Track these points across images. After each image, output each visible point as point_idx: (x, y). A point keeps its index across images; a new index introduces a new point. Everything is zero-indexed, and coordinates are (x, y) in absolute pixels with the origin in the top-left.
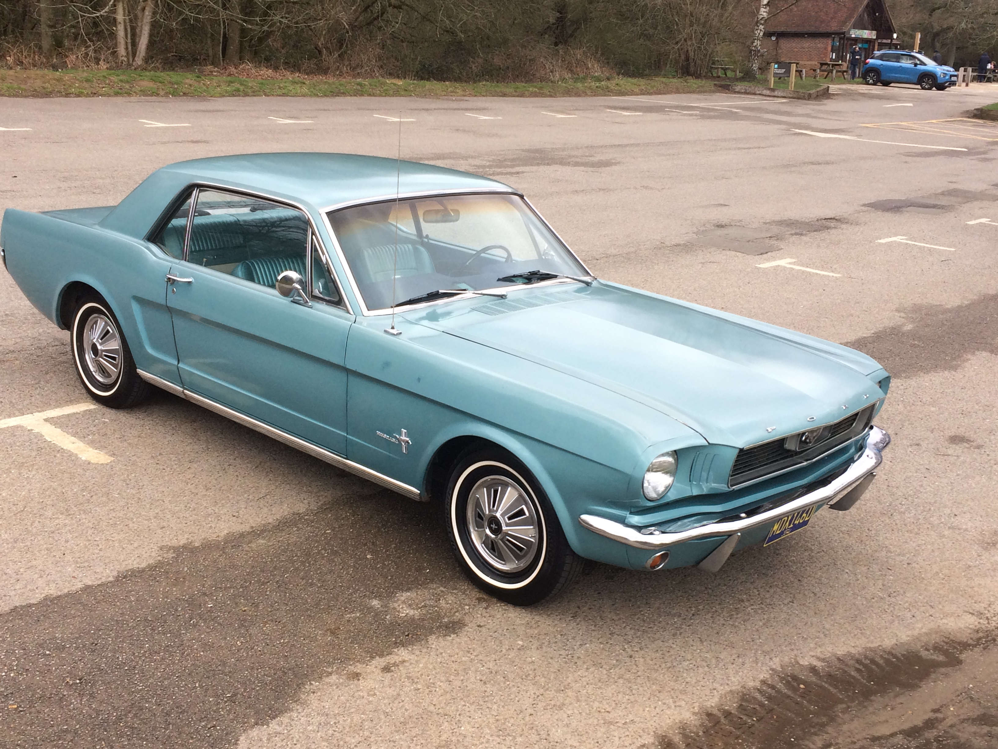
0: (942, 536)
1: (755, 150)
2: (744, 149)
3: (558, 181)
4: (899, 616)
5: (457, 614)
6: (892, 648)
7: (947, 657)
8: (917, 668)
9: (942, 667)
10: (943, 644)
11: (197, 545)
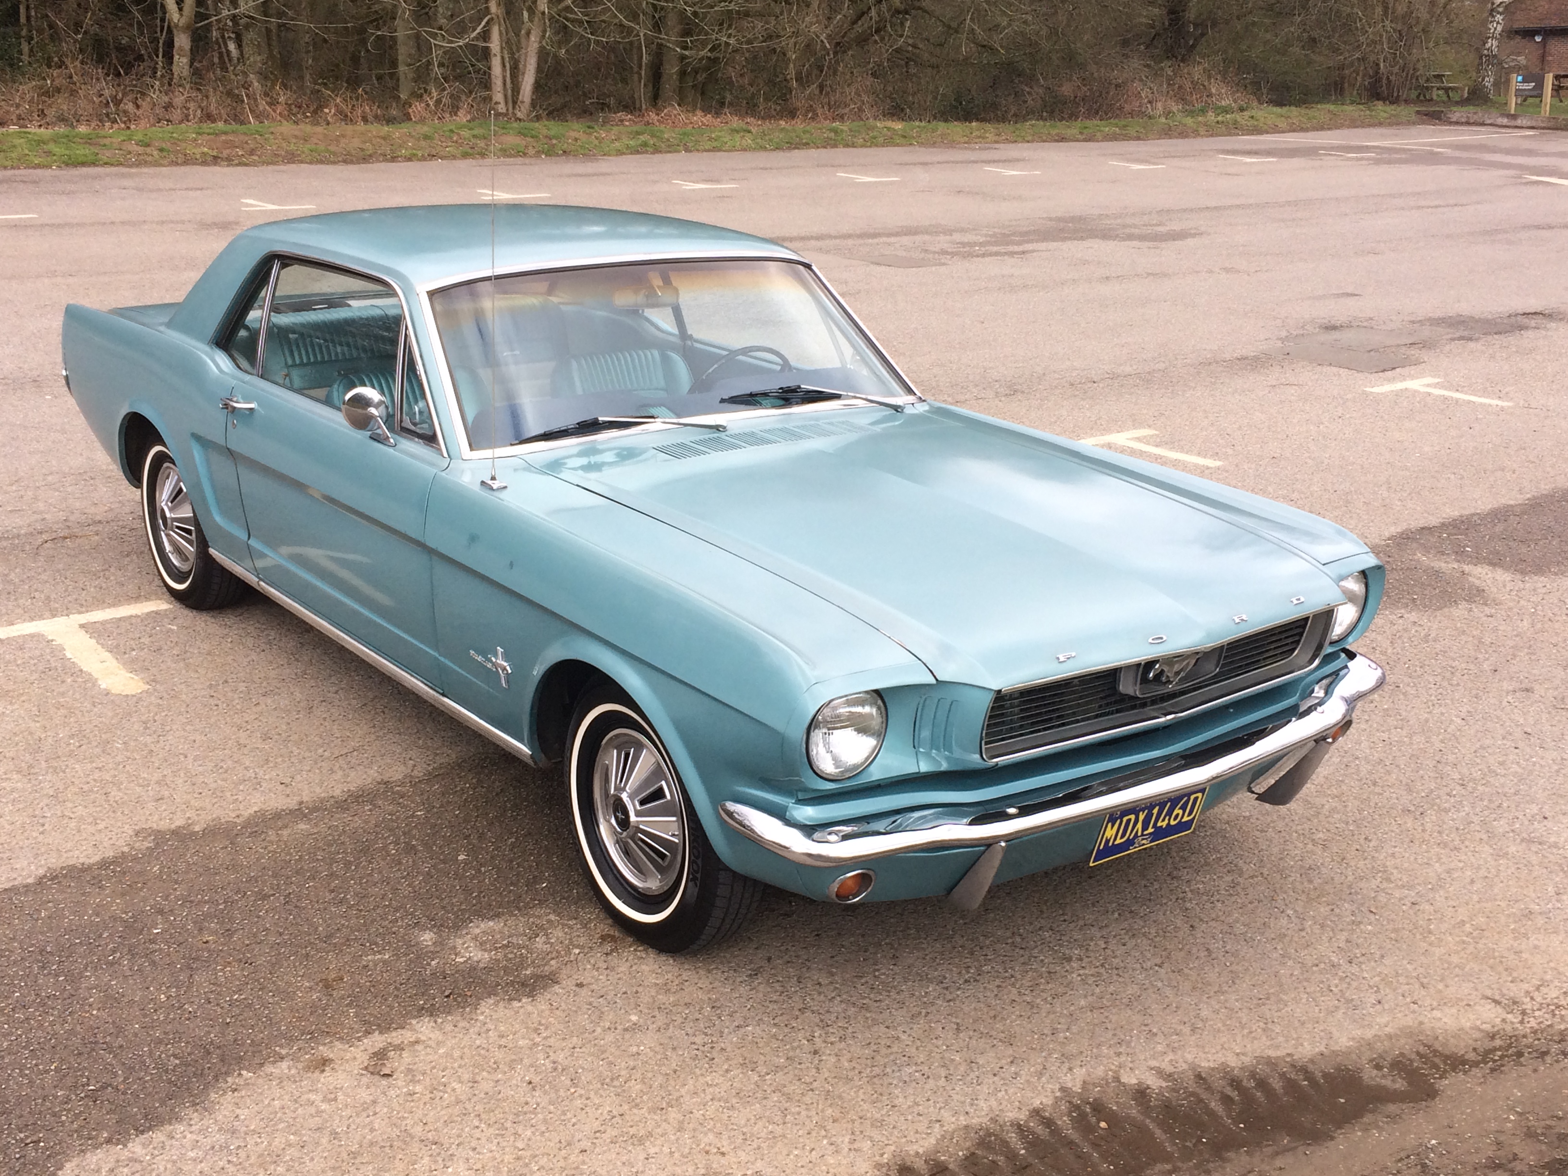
0: (1502, 854)
1: (1446, 209)
2: (1428, 207)
3: (1085, 262)
4: (1352, 1000)
5: (553, 962)
6: (1312, 1061)
7: (1410, 1084)
8: (1342, 1101)
9: (1393, 1101)
10: (1413, 1056)
11: (197, 828)
